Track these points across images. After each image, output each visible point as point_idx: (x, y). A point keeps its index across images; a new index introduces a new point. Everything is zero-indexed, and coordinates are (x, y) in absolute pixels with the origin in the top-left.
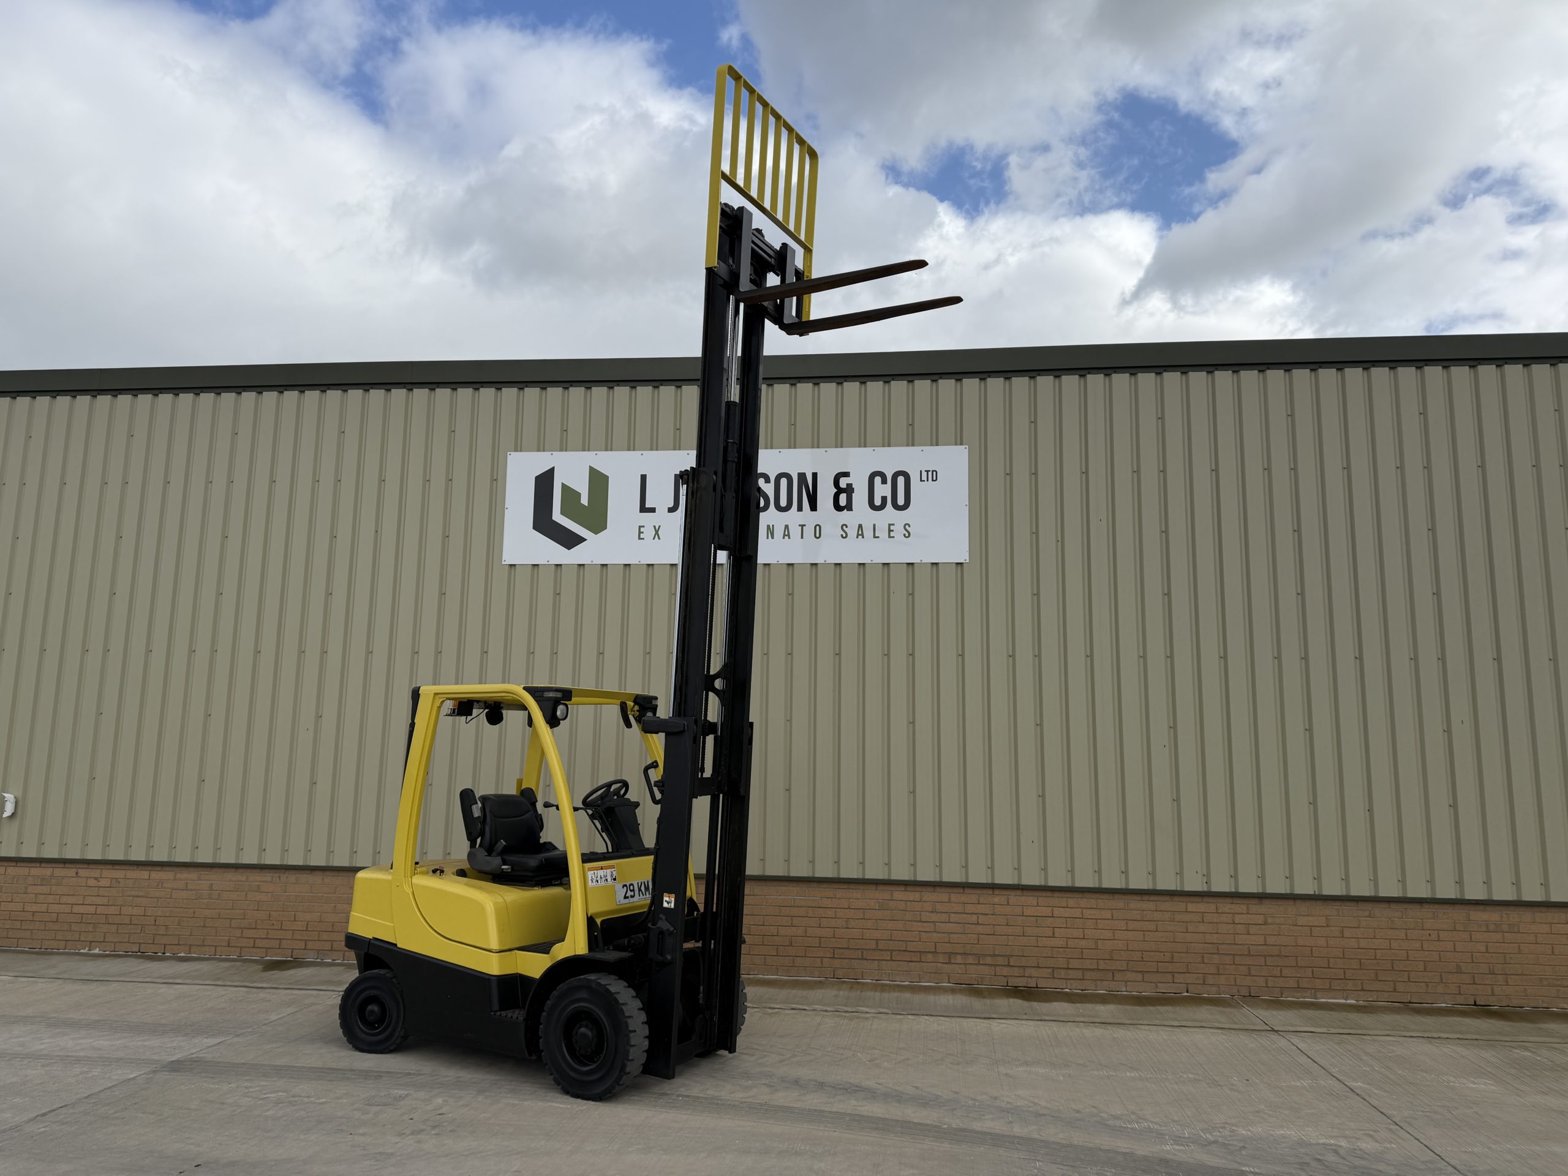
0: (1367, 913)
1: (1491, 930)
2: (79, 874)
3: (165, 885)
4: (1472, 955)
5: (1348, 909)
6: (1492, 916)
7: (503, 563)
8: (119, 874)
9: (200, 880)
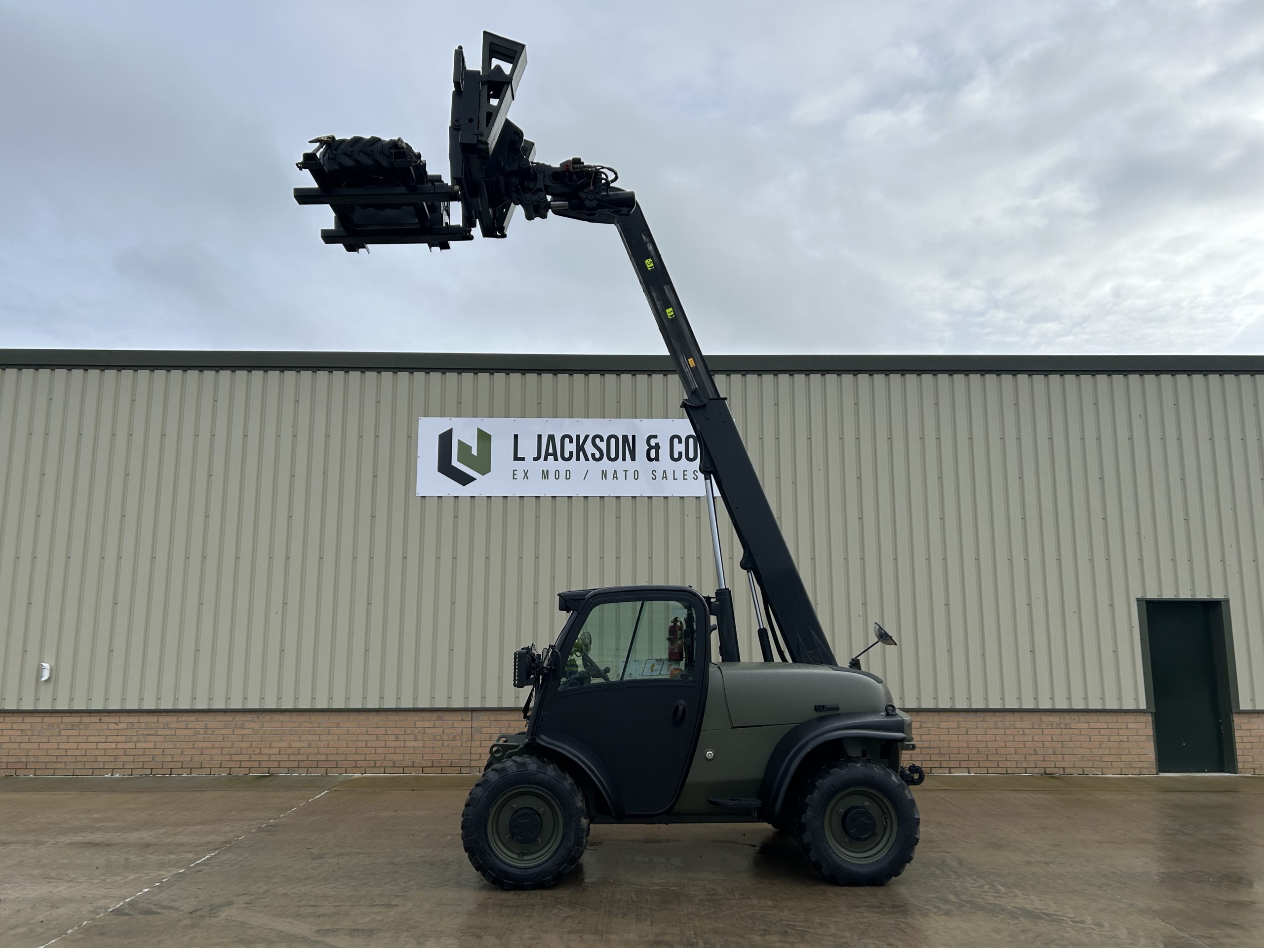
0: (982, 719)
1: (1054, 727)
2: (102, 720)
3: (170, 726)
4: (1043, 744)
5: (970, 716)
6: (1055, 719)
7: (417, 495)
8: (134, 719)
9: (198, 721)
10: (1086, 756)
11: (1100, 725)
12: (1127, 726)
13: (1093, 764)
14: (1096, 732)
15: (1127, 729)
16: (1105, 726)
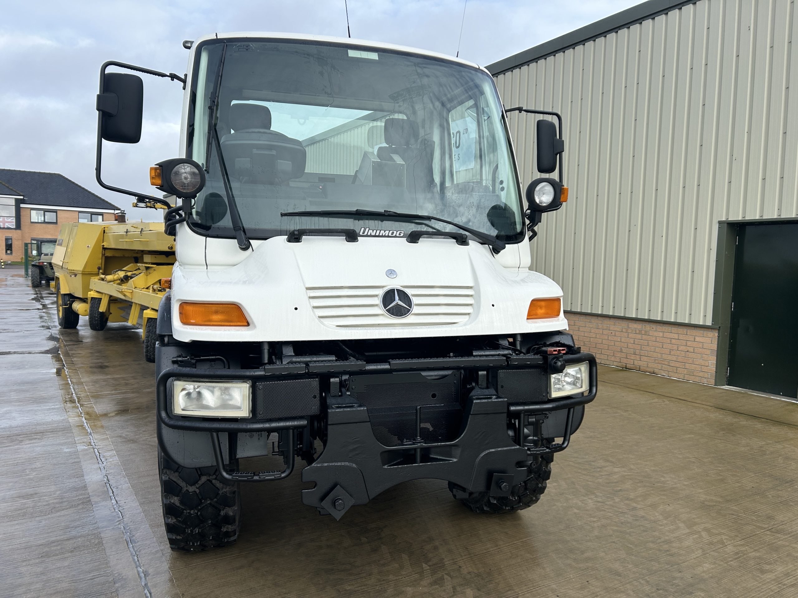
10: (657, 360)
11: (672, 336)
12: (695, 339)
13: (662, 366)
14: (669, 342)
15: (694, 341)
16: (676, 336)
